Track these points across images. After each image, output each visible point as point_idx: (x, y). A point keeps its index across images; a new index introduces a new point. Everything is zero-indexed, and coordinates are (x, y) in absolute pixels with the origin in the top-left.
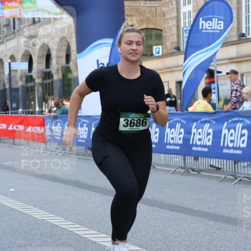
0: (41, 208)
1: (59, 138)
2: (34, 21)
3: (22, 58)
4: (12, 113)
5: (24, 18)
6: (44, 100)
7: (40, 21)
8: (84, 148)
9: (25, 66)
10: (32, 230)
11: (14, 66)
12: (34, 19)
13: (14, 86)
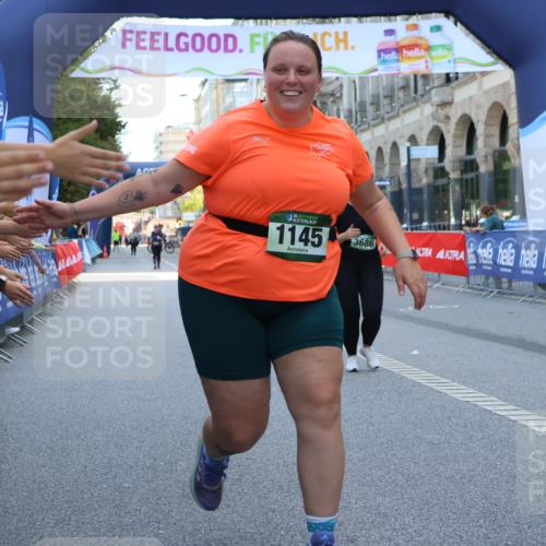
0: (464, 383)
1: (490, 268)
2: (448, 79)
3: (428, 139)
4: (412, 229)
5: (432, 75)
6: (463, 205)
7: (457, 78)
8: (531, 283)
9: (433, 151)
10: (449, 418)
11: (416, 152)
12: (448, 75)
13: (415, 185)
